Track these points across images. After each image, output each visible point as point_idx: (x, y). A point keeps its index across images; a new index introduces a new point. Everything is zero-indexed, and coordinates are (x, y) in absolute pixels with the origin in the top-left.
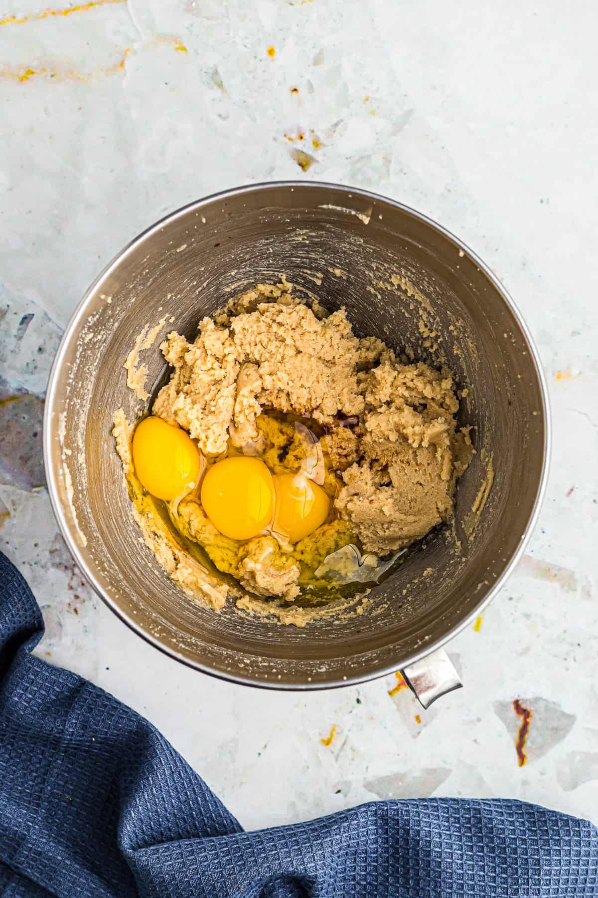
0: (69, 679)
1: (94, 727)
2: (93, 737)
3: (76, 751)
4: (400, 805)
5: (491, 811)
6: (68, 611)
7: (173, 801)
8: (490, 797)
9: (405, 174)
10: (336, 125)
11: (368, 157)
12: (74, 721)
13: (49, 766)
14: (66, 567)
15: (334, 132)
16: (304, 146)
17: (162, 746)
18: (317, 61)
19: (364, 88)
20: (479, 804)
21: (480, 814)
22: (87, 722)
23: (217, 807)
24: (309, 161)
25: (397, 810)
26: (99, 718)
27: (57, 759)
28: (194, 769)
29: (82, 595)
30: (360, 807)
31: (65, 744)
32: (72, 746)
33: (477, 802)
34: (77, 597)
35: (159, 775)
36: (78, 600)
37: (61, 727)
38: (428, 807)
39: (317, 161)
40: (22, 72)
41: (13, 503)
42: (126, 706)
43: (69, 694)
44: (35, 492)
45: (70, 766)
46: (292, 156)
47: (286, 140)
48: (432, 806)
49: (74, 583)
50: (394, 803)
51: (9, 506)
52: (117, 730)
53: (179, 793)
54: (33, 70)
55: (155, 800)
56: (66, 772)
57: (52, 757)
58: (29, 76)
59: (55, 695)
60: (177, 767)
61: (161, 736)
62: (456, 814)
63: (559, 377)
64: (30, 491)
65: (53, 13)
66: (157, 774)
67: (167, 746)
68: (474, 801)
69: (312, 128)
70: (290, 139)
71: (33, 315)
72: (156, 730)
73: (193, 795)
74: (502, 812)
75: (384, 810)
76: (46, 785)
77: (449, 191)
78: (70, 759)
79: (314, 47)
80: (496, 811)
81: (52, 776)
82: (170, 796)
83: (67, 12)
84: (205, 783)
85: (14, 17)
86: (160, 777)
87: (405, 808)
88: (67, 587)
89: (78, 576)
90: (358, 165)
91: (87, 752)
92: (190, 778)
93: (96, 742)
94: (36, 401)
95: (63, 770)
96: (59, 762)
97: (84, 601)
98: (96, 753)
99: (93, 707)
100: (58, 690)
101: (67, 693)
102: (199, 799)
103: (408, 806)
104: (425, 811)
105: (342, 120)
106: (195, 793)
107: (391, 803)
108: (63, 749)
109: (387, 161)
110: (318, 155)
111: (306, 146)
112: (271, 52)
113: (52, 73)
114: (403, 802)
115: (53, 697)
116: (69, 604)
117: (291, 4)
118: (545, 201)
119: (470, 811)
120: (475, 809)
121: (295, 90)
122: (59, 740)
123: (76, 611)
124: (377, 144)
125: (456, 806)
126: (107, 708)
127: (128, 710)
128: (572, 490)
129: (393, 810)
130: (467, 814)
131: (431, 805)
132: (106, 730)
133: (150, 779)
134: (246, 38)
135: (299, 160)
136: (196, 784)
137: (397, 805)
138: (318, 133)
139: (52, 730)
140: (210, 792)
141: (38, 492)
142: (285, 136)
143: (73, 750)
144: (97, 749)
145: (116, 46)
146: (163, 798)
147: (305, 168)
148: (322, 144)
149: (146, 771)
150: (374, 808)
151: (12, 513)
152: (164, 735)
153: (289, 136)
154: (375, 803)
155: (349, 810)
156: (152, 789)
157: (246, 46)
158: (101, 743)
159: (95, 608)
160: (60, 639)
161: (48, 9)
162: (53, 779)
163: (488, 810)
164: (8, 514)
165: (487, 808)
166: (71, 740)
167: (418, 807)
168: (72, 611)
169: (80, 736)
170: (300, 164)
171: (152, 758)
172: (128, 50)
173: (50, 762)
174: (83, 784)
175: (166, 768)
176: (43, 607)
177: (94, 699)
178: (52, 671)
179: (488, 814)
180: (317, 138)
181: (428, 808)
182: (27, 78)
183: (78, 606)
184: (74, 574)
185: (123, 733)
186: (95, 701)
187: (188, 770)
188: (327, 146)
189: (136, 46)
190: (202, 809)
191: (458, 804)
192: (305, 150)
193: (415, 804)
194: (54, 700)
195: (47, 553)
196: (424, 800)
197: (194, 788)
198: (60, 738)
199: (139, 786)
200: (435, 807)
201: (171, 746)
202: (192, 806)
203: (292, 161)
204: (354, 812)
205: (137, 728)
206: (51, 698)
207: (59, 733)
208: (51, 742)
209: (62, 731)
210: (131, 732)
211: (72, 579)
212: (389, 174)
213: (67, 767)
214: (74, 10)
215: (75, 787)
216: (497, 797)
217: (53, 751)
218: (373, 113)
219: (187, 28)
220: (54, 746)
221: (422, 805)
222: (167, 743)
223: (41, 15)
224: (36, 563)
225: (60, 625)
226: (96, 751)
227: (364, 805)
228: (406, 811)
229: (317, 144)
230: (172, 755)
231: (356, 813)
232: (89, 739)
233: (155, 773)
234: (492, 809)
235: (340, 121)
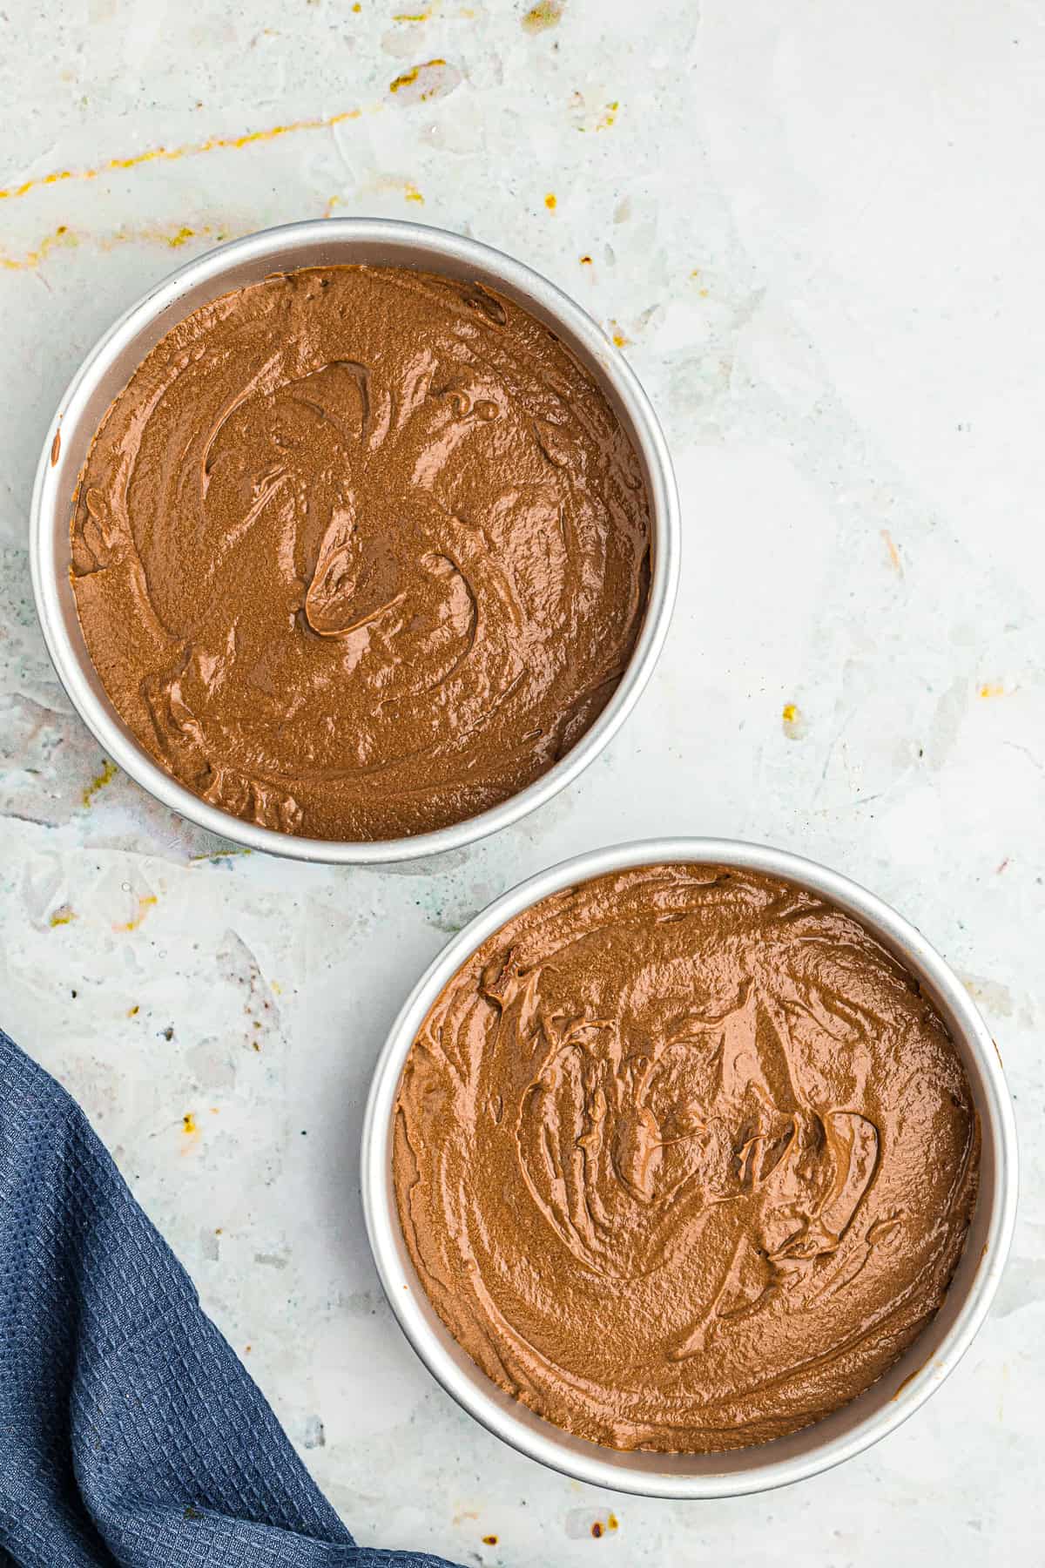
6: (244, 1047)
9: (753, 386)
10: (649, 312)
11: (698, 361)
14: (241, 980)
15: (646, 322)
18: (621, 215)
19: (690, 256)
29: (265, 1023)
34: (258, 1025)
36: (260, 1029)
40: (175, 234)
41: (161, 883)
44: (195, 866)
49: (253, 1005)
51: (155, 888)
54: (192, 230)
58: (185, 239)
63: (984, 694)
64: (187, 865)
65: (222, 144)
69: (611, 318)
77: (820, 412)
79: (615, 195)
83: (241, 142)
85: (162, 150)
88: (242, 1010)
89: (258, 992)
90: (682, 374)
97: (268, 1031)
105: (658, 305)
109: (726, 367)
112: (550, 202)
113: (219, 235)
116: (246, 1036)
117: (581, 130)
118: (964, 427)
121: (587, 259)
123: (256, 1045)
124: (711, 342)
128: (1005, 864)
134: (514, 180)
138: (622, 325)
145: (317, 193)
148: (627, 342)
151: (160, 898)
157: (512, 193)
159: (285, 1042)
160: (233, 1088)
161: (213, 138)
164: (154, 900)
168: (251, 1046)
172: (335, 198)
176: (206, 1041)
180: (621, 332)
182: (182, 242)
183: (259, 1039)
188: (636, 344)
189: (347, 192)
195: (213, 959)
211: (250, 997)
212: (728, 387)
214: (254, 138)
218: (704, 293)
219: (424, 166)
223: (204, 146)
224: (195, 974)
225: (233, 1067)
229: (619, 341)
235: (655, 307)
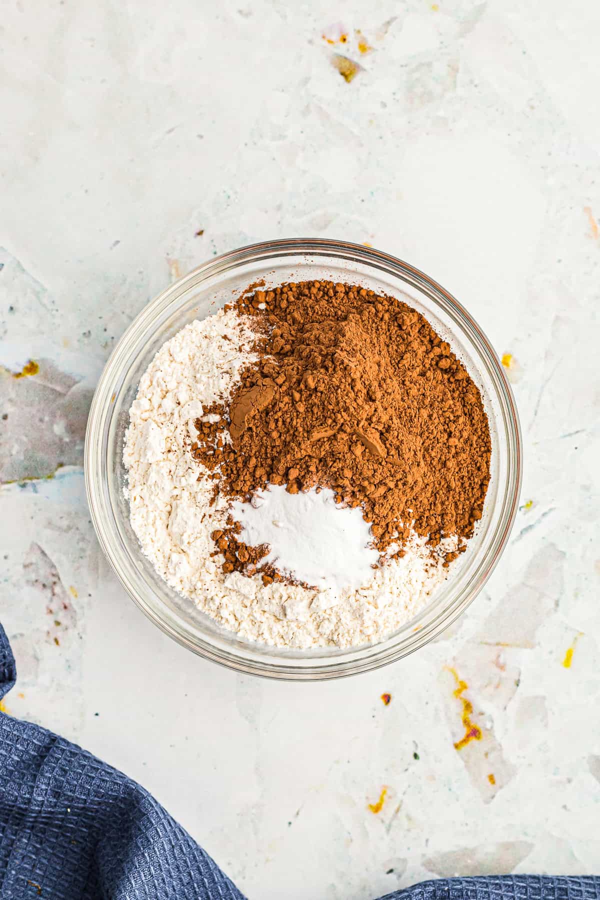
0: (36, 734)
1: (69, 793)
2: (69, 807)
3: (46, 827)
4: (464, 884)
5: (581, 891)
6: (46, 642)
7: (175, 883)
8: (580, 874)
10: (388, 23)
11: (429, 64)
12: (44, 787)
13: (12, 846)
14: (44, 586)
15: (386, 32)
16: (348, 50)
17: (157, 814)
20: (566, 883)
21: (567, 895)
22: (60, 788)
23: (228, 889)
24: (354, 69)
25: (461, 890)
26: (75, 782)
27: (22, 837)
28: (198, 843)
29: (65, 622)
30: (414, 887)
31: (32, 817)
32: (40, 820)
33: (563, 880)
34: (58, 623)
35: (157, 850)
36: (59, 628)
37: (27, 796)
38: (500, 886)
39: (365, 70)
42: (108, 766)
43: (36, 754)
44: (5, 490)
45: (38, 846)
46: (332, 63)
47: (324, 43)
48: (506, 885)
49: (54, 606)
50: (458, 881)
52: (98, 797)
53: (181, 873)
55: (154, 882)
56: (34, 854)
57: (15, 835)
59: (18, 756)
60: (178, 840)
61: (156, 802)
62: (536, 895)
66: (154, 848)
67: (164, 814)
68: (559, 879)
69: (357, 29)
70: (330, 42)
71: (3, 265)
72: (149, 795)
73: (198, 876)
74: (594, 893)
75: (444, 891)
76: (9, 868)
77: (532, 107)
78: (37, 836)
80: (588, 892)
81: (16, 858)
82: (171, 877)
84: (212, 860)
86: (158, 853)
87: (471, 888)
88: (45, 611)
89: (58, 596)
90: (416, 75)
91: (60, 827)
92: (193, 854)
93: (73, 813)
94: (6, 374)
95: (29, 851)
96: (25, 841)
97: (67, 629)
98: (72, 828)
99: (67, 768)
100: (20, 748)
101: (32, 753)
102: (206, 880)
103: (475, 885)
104: (496, 891)
105: (395, 18)
106: (200, 873)
107: (454, 881)
108: (29, 824)
109: (454, 69)
110: (365, 62)
111: (350, 50)
114: (469, 879)
115: (16, 758)
116: (48, 633)
119: (554, 892)
120: (560, 889)
122: (25, 813)
123: (56, 641)
124: (440, 48)
125: (537, 886)
126: (85, 770)
127: (112, 771)
129: (456, 890)
130: (550, 895)
131: (504, 884)
132: (84, 797)
133: (146, 854)
135: (340, 68)
136: (201, 861)
137: (461, 883)
138: (363, 34)
139: (16, 800)
140: (220, 871)
141: (9, 490)
142: (324, 37)
143: (41, 826)
144: (72, 823)
146: (163, 880)
147: (349, 79)
148: (370, 48)
149: (140, 845)
150: (432, 889)
152: (159, 801)
153: (328, 37)
154: (434, 882)
155: (400, 892)
156: (149, 868)
158: (79, 815)
159: (81, 638)
160: (37, 677)
162: (17, 862)
163: (577, 890)
165: (576, 888)
166: (40, 812)
167: (487, 887)
168: (52, 641)
169: (51, 807)
170: (343, 74)
171: (147, 829)
173: (13, 841)
174: (55, 869)
175: (165, 840)
176: (15, 637)
177: (68, 759)
178: (14, 725)
179: (577, 896)
180: (364, 39)
181: (501, 888)
183: (59, 635)
184: (54, 594)
185: (106, 800)
186: (69, 761)
187: (190, 844)
188: (377, 50)
190: (210, 894)
191: (539, 883)
192: (348, 55)
193: (484, 883)
194: (18, 761)
195: (20, 568)
196: (496, 877)
197: (198, 867)
198: (26, 810)
199: (133, 864)
200: (509, 886)
201: (168, 815)
202: (197, 890)
203: (332, 69)
204: (406, 894)
205: (124, 793)
206: (13, 760)
207: (25, 804)
208: (14, 817)
209: (29, 800)
210: (116, 798)
211: (51, 600)
212: (455, 86)
213: (35, 847)
215: (45, 872)
216: (589, 874)
217: (17, 828)
218: (435, 8)
220: (18, 821)
221: (493, 884)
222: (163, 810)
224: (6, 580)
225: (36, 659)
226: (72, 826)
227: (420, 885)
228: (472, 891)
229: (363, 48)
230: (170, 825)
231: (409, 896)
232: (63, 810)
233: (151, 847)
234: (582, 889)
235: (393, 19)
